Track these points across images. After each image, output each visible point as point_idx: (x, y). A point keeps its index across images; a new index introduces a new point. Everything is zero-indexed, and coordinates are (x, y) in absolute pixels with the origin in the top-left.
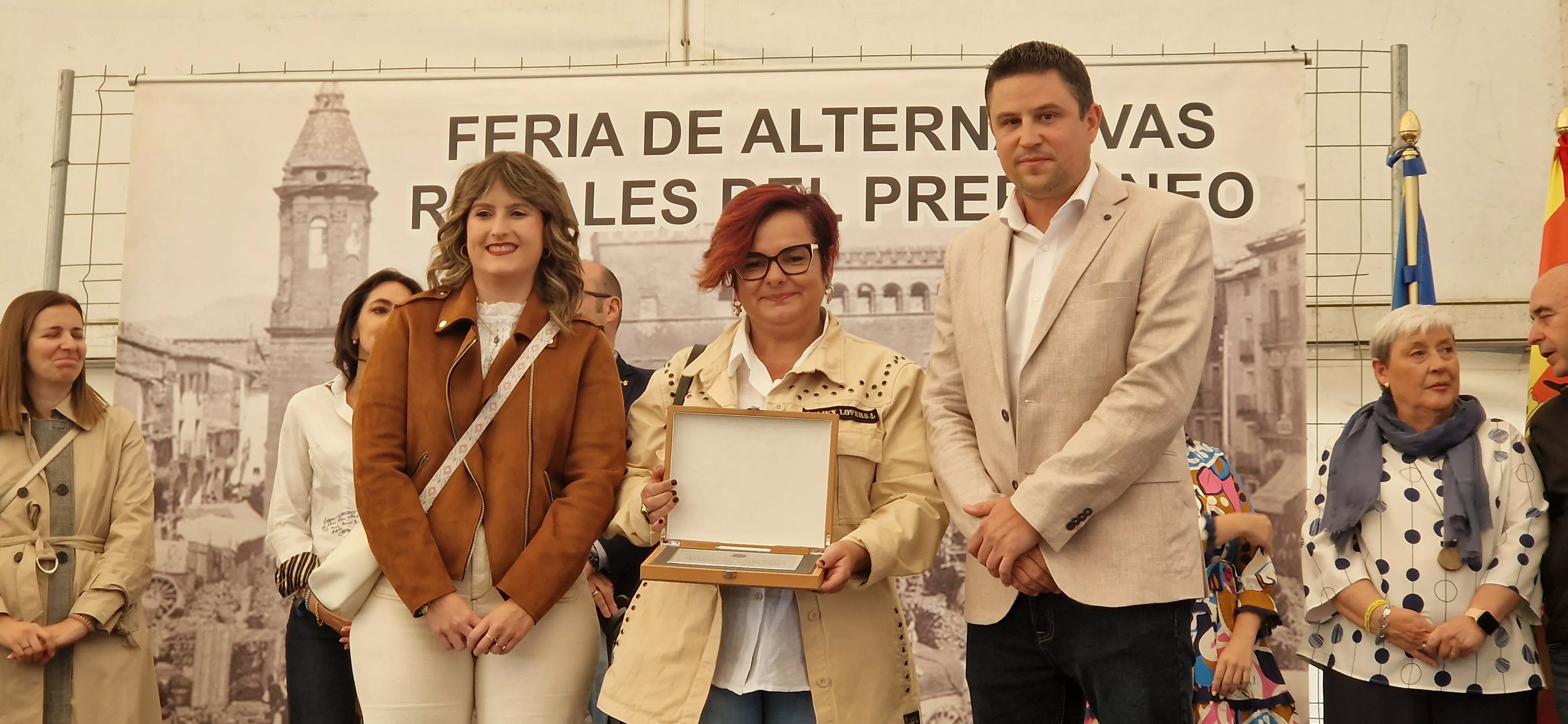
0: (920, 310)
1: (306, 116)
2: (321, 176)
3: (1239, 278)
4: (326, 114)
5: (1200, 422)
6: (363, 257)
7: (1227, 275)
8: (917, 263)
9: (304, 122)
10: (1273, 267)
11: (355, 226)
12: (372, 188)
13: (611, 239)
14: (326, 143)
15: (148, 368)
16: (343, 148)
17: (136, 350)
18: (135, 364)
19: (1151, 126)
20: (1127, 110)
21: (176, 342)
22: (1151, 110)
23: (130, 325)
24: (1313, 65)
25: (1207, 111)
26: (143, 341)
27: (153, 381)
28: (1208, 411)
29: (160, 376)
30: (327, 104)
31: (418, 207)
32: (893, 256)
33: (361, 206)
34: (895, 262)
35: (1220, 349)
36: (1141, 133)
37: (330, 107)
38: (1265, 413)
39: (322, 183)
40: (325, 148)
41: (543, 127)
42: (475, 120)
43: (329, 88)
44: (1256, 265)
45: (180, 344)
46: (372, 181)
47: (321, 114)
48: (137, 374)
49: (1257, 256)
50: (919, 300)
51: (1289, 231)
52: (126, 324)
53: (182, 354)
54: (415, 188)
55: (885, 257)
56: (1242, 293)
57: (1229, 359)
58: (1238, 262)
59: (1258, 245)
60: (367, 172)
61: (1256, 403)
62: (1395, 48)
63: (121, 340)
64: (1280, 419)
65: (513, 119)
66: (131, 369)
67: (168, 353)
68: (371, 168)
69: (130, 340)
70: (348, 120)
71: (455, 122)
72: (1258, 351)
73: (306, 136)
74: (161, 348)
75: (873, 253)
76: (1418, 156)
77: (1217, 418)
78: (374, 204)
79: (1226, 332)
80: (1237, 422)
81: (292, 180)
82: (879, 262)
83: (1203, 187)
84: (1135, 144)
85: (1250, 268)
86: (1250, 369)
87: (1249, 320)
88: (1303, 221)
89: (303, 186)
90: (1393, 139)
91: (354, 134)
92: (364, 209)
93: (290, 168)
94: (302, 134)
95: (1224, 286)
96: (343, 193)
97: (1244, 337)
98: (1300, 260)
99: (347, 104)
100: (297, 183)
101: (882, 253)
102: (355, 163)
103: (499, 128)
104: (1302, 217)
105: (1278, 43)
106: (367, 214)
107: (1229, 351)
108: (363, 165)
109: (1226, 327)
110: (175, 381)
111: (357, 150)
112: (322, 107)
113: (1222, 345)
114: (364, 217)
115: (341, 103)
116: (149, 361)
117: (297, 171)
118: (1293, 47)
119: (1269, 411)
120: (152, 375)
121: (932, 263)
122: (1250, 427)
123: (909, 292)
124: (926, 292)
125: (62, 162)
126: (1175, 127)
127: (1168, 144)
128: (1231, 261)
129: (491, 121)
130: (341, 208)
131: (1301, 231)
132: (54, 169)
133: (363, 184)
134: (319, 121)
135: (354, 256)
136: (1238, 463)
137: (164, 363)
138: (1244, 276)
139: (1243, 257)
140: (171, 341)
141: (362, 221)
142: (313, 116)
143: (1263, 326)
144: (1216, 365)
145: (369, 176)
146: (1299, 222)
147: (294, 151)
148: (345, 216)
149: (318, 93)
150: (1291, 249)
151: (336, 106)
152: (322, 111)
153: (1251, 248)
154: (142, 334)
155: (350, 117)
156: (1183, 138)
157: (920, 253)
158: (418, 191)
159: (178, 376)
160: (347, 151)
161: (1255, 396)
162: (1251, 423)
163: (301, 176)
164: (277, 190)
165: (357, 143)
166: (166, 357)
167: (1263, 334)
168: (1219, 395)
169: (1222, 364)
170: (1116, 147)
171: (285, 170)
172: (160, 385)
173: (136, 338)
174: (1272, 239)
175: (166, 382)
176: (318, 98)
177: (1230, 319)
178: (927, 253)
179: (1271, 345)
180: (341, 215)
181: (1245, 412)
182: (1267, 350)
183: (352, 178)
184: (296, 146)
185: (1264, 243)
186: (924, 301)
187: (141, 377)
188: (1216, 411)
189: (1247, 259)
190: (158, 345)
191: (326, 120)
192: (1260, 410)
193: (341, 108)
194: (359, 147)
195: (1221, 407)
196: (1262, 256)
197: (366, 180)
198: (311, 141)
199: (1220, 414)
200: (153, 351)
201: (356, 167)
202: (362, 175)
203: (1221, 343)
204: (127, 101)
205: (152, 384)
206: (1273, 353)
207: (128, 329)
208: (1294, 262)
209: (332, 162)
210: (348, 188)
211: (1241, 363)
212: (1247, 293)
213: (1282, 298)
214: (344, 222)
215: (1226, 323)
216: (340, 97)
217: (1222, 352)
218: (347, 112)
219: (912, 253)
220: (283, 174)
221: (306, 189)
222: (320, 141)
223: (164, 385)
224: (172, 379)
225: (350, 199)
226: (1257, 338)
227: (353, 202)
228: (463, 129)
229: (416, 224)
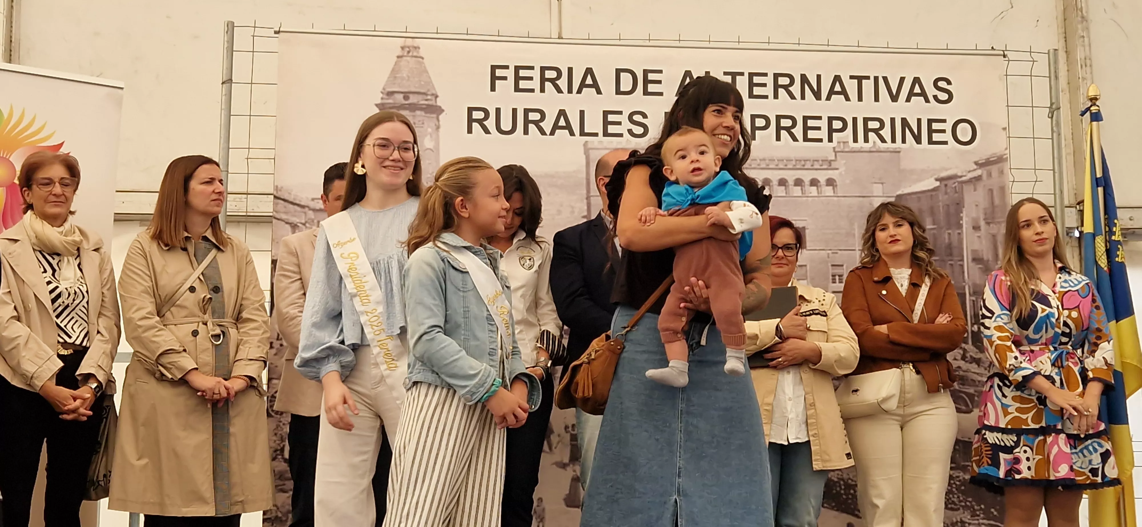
0: (784, 195)
1: (396, 59)
2: (406, 98)
3: (970, 181)
4: (408, 58)
5: (951, 265)
6: (436, 150)
7: (964, 179)
8: (781, 166)
9: (394, 63)
10: (990, 175)
11: (430, 130)
12: (440, 107)
13: (596, 145)
14: (408, 77)
15: (295, 216)
16: (420, 81)
17: (286, 204)
18: (286, 213)
19: (917, 90)
20: (902, 80)
21: (313, 200)
22: (917, 80)
23: (282, 187)
24: (1007, 59)
25: (949, 83)
26: (291, 200)
27: (299, 224)
28: (956, 258)
29: (303, 221)
30: (409, 52)
31: (470, 121)
32: (767, 161)
33: (433, 117)
34: (768, 165)
35: (961, 222)
36: (911, 94)
37: (411, 54)
38: (988, 261)
39: (407, 102)
40: (408, 80)
41: (550, 74)
42: (507, 67)
43: (409, 42)
44: (980, 174)
45: (316, 201)
46: (439, 102)
47: (405, 58)
48: (287, 219)
49: (980, 168)
50: (783, 188)
51: (998, 155)
52: (279, 186)
53: (318, 208)
54: (469, 108)
55: (762, 162)
56: (972, 190)
57: (966, 228)
58: (969, 172)
59: (980, 162)
60: (437, 97)
61: (983, 255)
62: (1052, 51)
63: (275, 197)
64: (997, 264)
65: (532, 68)
66: (284, 216)
67: (308, 207)
68: (439, 94)
69: (282, 197)
70: (423, 63)
71: (494, 68)
72: (982, 223)
73: (395, 72)
74: (302, 203)
75: (756, 160)
76: (1099, 110)
77: (961, 263)
78: (441, 117)
79: (964, 212)
80: (971, 264)
81: (387, 99)
82: (759, 165)
83: (948, 126)
84: (908, 100)
85: (976, 175)
86: (979, 235)
87: (977, 205)
88: (1006, 149)
89: (394, 104)
90: (1052, 104)
91: (427, 72)
92: (435, 120)
93: (386, 92)
94: (393, 70)
95: (962, 186)
96: (421, 109)
97: (974, 215)
98: (1005, 172)
99: (422, 53)
100: (390, 101)
101: (760, 160)
102: (428, 90)
103: (522, 73)
104: (1005, 147)
105: (984, 45)
106: (437, 124)
107: (966, 224)
108: (434, 92)
109: (964, 209)
110: (314, 225)
111: (430, 83)
112: (405, 54)
113: (962, 220)
114: (436, 125)
115: (418, 52)
116: (295, 211)
117: (390, 94)
118: (992, 48)
119: (991, 259)
120: (298, 221)
121: (791, 167)
122: (980, 268)
123: (777, 183)
124: (787, 184)
125: (228, 81)
126: (931, 91)
127: (927, 101)
128: (966, 171)
129: (517, 69)
130: (421, 118)
131: (1005, 155)
132: (224, 85)
133: (434, 104)
134: (403, 62)
135: (431, 149)
136: (973, 289)
137: (305, 213)
138: (973, 180)
139: (972, 169)
140: (310, 199)
141: (435, 127)
142: (400, 59)
143: (985, 209)
144: (959, 231)
145: (438, 99)
146: (1004, 149)
147: (387, 81)
148: (423, 123)
149: (402, 45)
150: (1000, 165)
151: (415, 54)
152: (405, 56)
153: (976, 163)
154: (290, 194)
155: (424, 61)
156: (935, 97)
157: (783, 160)
158: (470, 110)
159: (316, 221)
160: (423, 83)
161: (982, 251)
162: (980, 266)
163: (392, 97)
164: (377, 105)
165: (430, 78)
166: (307, 209)
167: (985, 214)
168: (962, 249)
169: (962, 231)
170: (896, 101)
171: (382, 93)
172: (304, 227)
173: (286, 197)
174: (988, 159)
175: (307, 225)
176: (403, 48)
177: (966, 206)
178: (787, 160)
179: (990, 221)
180: (421, 123)
181: (977, 260)
182: (988, 223)
183: (427, 100)
184: (389, 78)
185: (984, 161)
186: (786, 189)
187: (290, 222)
188: (959, 258)
189: (975, 170)
190: (300, 201)
191: (408, 62)
192: (985, 258)
193: (418, 55)
194: (431, 82)
195: (963, 256)
196: (983, 169)
197: (436, 102)
198: (398, 75)
199: (962, 260)
200: (298, 205)
201: (429, 93)
202: (434, 99)
203: (962, 219)
204: (274, 44)
205: (298, 226)
206: (991, 225)
207: (280, 190)
208: (1001, 172)
209: (413, 89)
210: (424, 106)
211: (973, 231)
212: (975, 190)
213: (995, 193)
214: (422, 127)
215: (964, 207)
216: (417, 48)
217: (962, 225)
218: (423, 58)
219: (778, 160)
220: (381, 95)
221: (396, 105)
222: (405, 75)
223: (306, 227)
224: (312, 223)
225: (426, 113)
226: (982, 216)
227: (428, 115)
228: (499, 73)
229: (470, 131)
